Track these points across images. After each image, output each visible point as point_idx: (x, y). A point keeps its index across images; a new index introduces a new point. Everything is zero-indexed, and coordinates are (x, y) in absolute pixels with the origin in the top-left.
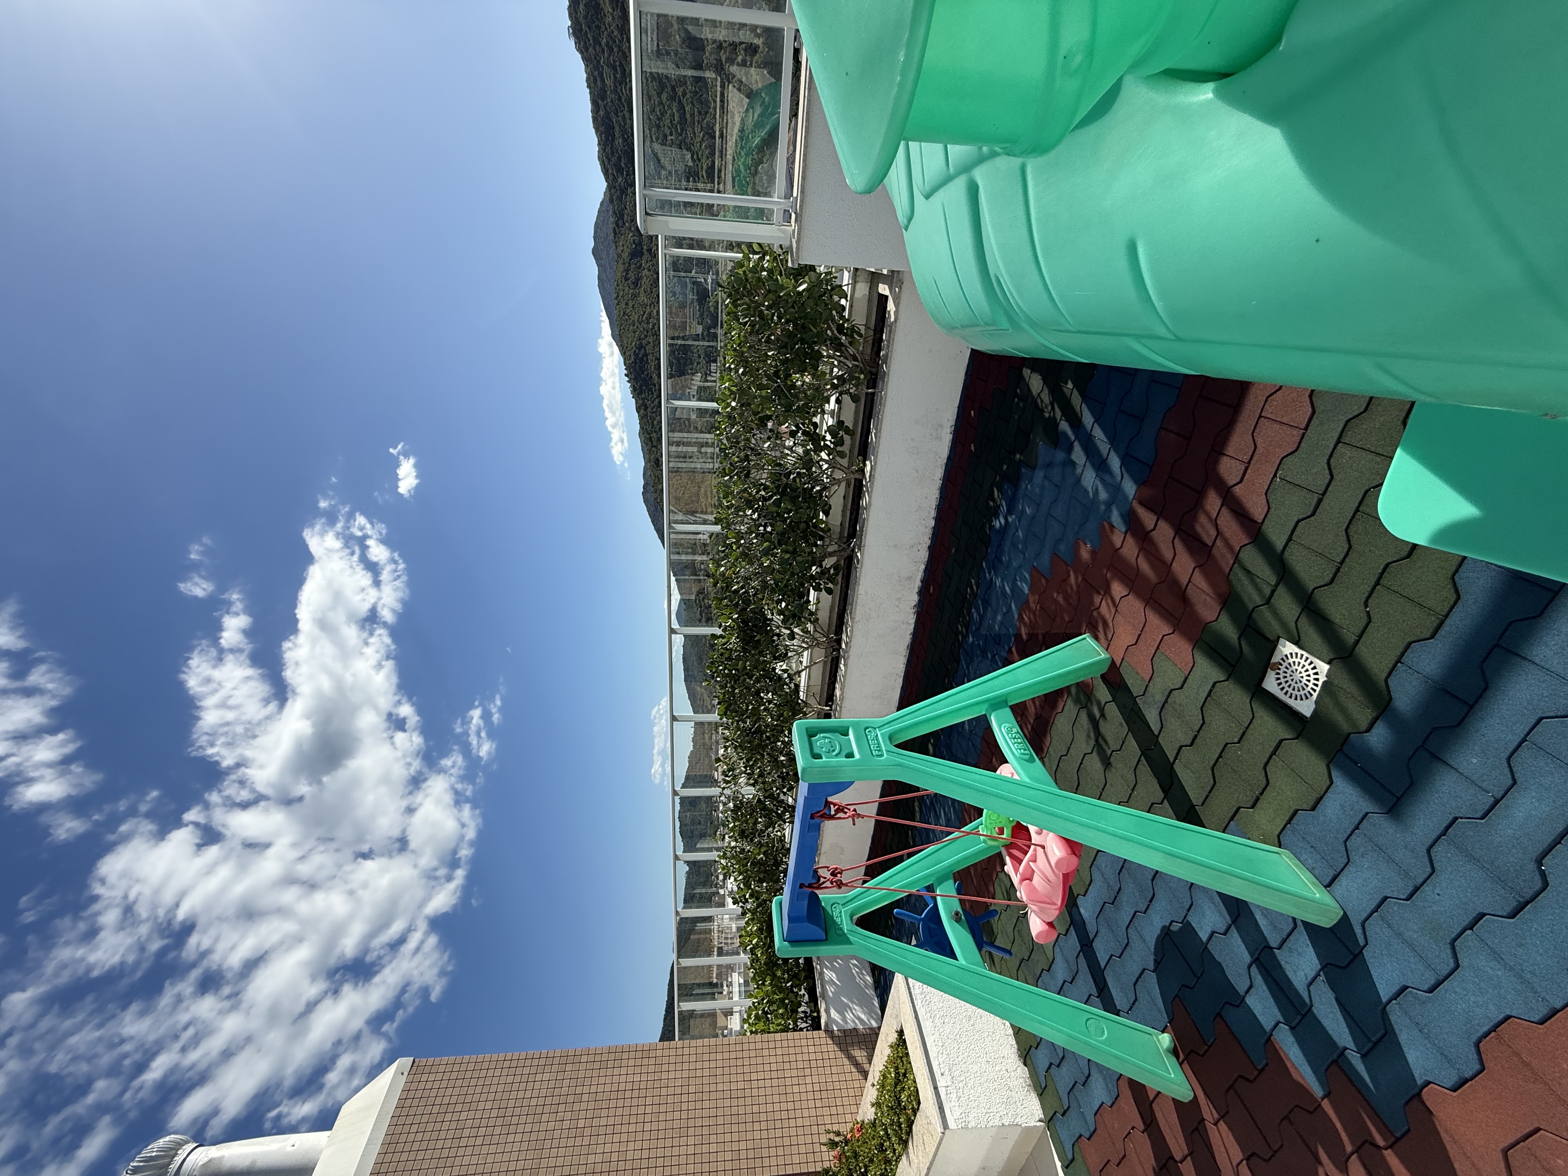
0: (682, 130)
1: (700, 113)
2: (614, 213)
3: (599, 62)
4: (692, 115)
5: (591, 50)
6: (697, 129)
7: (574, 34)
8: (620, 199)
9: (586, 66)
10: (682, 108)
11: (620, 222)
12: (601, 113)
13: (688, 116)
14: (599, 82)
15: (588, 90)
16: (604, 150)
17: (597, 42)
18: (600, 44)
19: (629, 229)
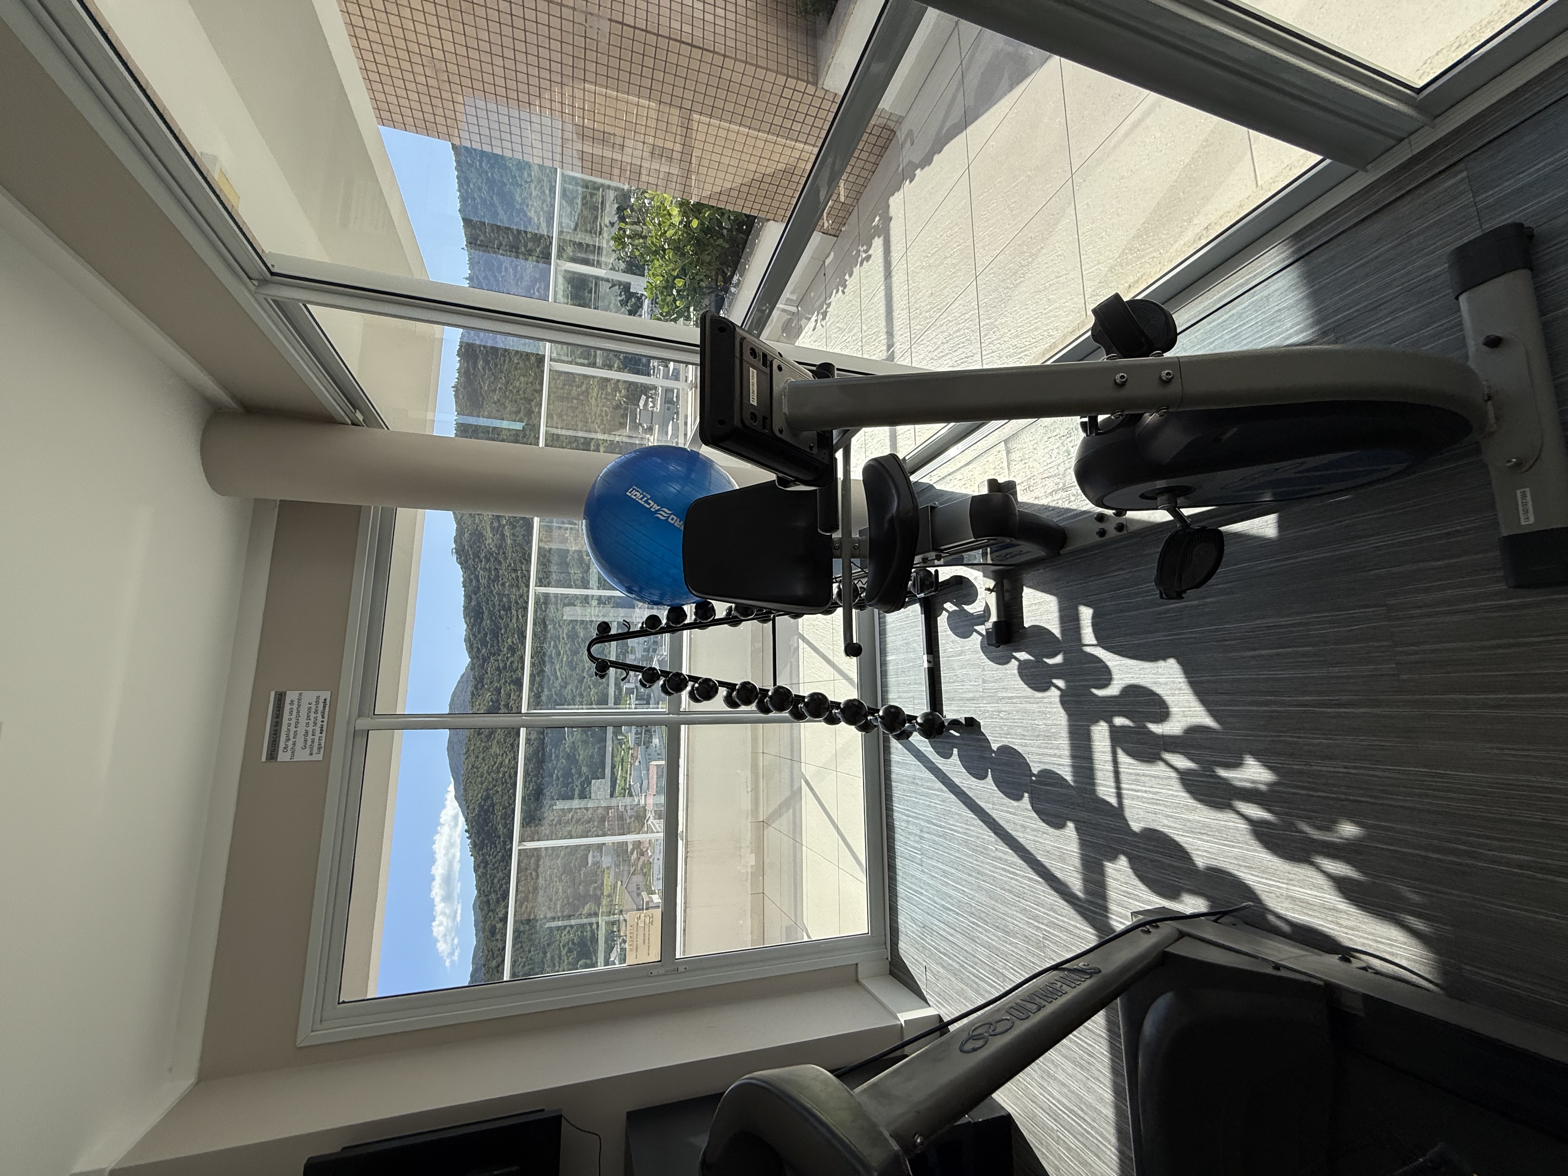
2: (475, 678)
3: (476, 569)
5: (470, 561)
7: (456, 553)
8: (482, 666)
9: (465, 573)
11: (479, 686)
14: (474, 583)
15: (463, 590)
17: (476, 556)
18: (479, 557)
19: (489, 690)
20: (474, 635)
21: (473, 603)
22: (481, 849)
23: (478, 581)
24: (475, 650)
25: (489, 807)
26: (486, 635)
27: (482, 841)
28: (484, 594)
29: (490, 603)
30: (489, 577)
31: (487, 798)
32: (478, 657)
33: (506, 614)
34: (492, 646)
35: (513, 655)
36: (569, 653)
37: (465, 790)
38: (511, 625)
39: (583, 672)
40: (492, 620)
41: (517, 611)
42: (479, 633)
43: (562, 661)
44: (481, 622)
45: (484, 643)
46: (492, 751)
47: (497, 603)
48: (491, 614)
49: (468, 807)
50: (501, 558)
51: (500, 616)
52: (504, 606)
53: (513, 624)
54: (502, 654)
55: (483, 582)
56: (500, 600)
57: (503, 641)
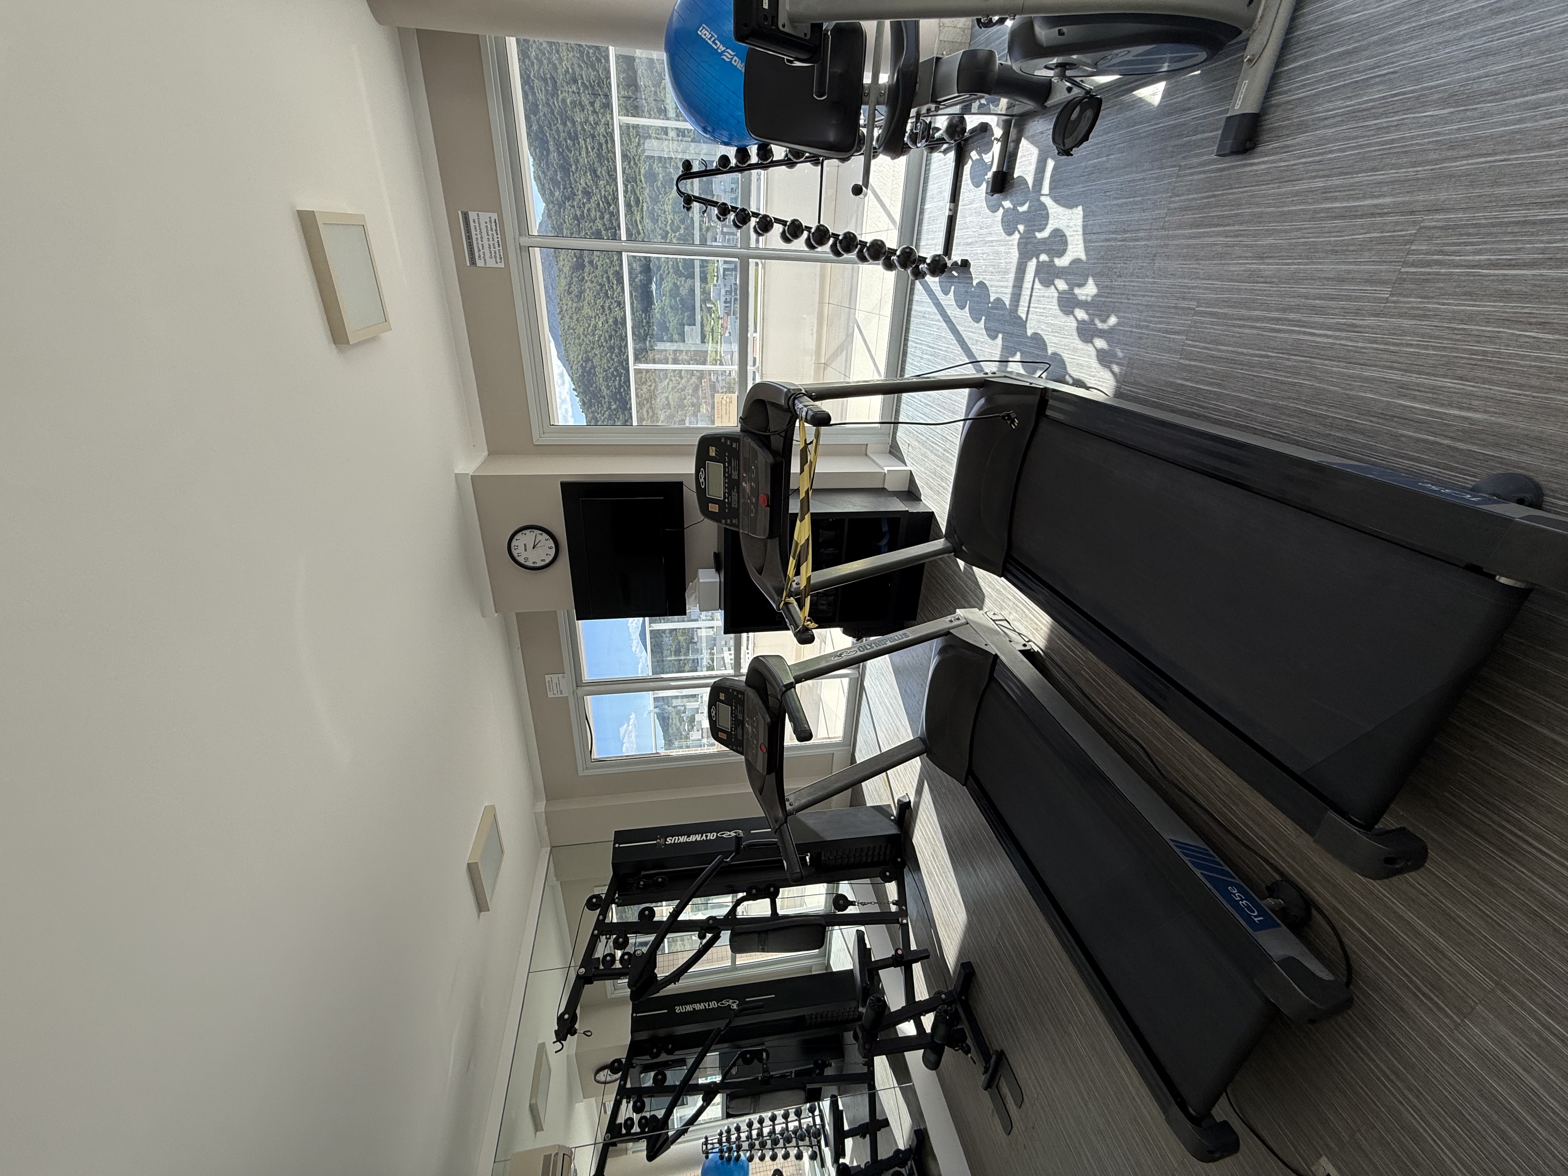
20: (543, 172)
21: (535, 128)
22: (590, 406)
23: (534, 94)
24: (547, 192)
25: (591, 369)
26: (555, 172)
27: (590, 401)
28: (544, 115)
29: (554, 128)
30: (547, 91)
31: (587, 360)
32: (552, 202)
33: (574, 145)
34: (565, 188)
35: (589, 200)
36: (648, 200)
37: (566, 351)
38: (581, 160)
39: (666, 225)
40: (560, 153)
41: (585, 141)
42: (548, 169)
43: (642, 209)
44: (548, 155)
45: (556, 184)
46: (584, 312)
47: (561, 128)
48: (558, 145)
49: (571, 367)
50: (554, 58)
51: (567, 147)
52: (569, 132)
53: (584, 160)
54: (577, 198)
55: (541, 96)
56: (565, 125)
57: (576, 182)
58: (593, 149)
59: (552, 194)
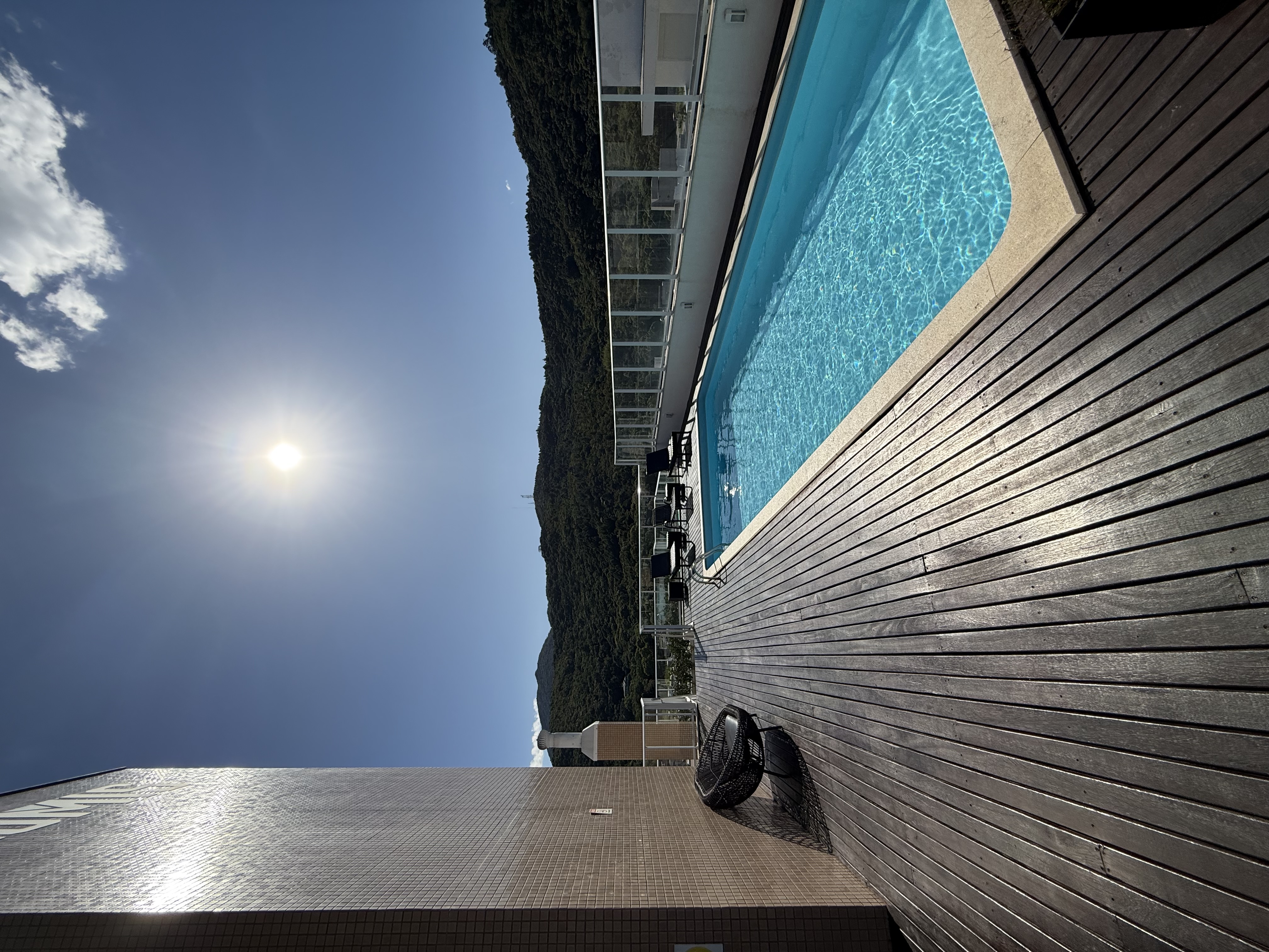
0: (605, 590)
1: (617, 580)
2: (556, 644)
3: (555, 561)
4: (612, 582)
5: (551, 556)
6: (615, 589)
7: (542, 549)
8: (561, 635)
9: (547, 564)
10: (605, 578)
11: (559, 651)
12: (554, 586)
13: (609, 583)
14: (554, 571)
15: (546, 576)
16: (553, 607)
17: (555, 551)
18: (557, 552)
19: (566, 654)
20: (555, 611)
23: (557, 569)
24: (555, 620)
26: (563, 611)
29: (566, 586)
30: (564, 567)
32: (557, 627)
34: (568, 619)
36: (623, 626)
38: (580, 603)
39: (635, 643)
40: (567, 600)
42: (558, 609)
44: (560, 601)
45: (562, 618)
46: (570, 704)
47: (570, 586)
48: (567, 595)
50: (572, 552)
51: (572, 596)
52: (575, 588)
53: (582, 603)
54: (574, 626)
55: (560, 570)
56: (573, 584)
57: (575, 615)
58: (589, 597)
59: (558, 623)
